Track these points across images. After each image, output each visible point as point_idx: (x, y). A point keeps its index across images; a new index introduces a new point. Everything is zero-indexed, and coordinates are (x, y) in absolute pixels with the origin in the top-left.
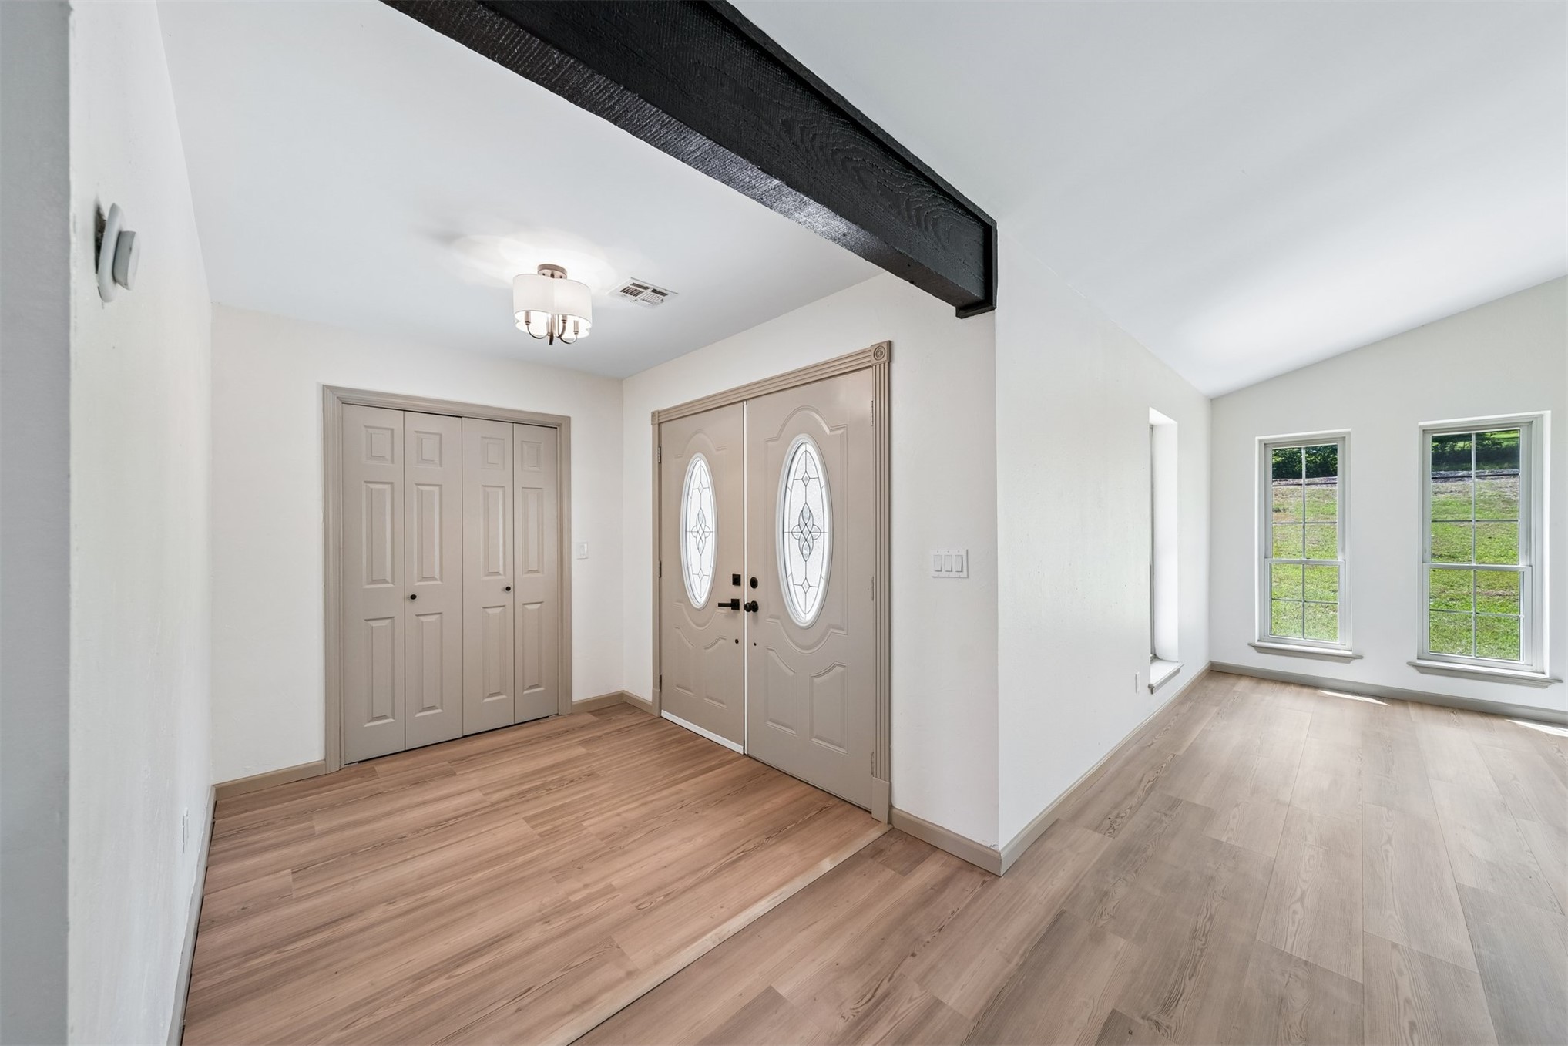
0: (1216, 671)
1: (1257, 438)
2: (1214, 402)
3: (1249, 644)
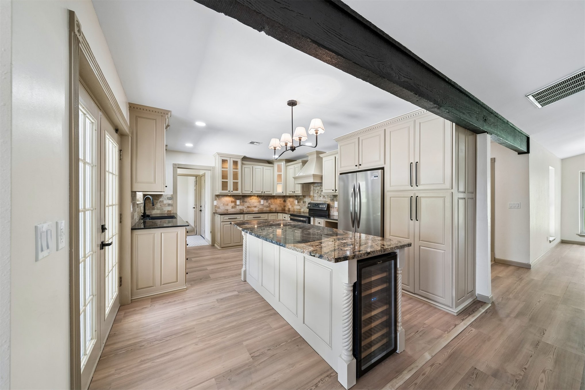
0: (563, 242)
1: (580, 171)
2: (563, 160)
3: (577, 234)
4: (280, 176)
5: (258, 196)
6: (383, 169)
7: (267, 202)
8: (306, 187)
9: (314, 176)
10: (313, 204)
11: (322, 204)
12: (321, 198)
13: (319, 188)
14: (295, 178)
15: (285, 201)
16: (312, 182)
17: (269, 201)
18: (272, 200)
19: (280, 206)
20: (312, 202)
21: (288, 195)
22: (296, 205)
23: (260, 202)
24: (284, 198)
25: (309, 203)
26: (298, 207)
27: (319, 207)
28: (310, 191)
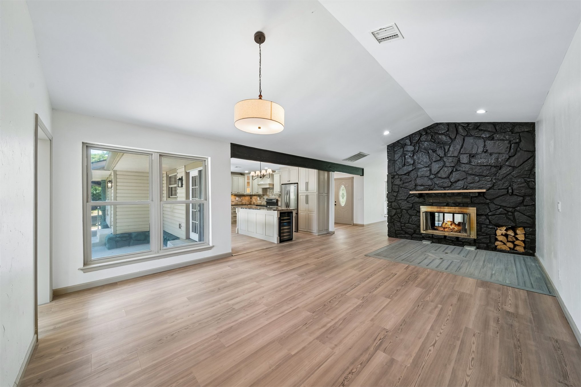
4: (248, 183)
5: (234, 195)
6: (297, 183)
7: (240, 199)
8: (265, 190)
9: (269, 184)
10: (269, 199)
11: (274, 199)
12: (273, 196)
13: (272, 190)
14: (258, 185)
15: (251, 198)
16: (268, 187)
17: (242, 198)
18: (243, 198)
19: (248, 201)
20: (268, 198)
21: (254, 194)
22: (259, 200)
23: (236, 199)
24: (251, 196)
25: (267, 199)
26: (260, 202)
27: (272, 201)
28: (267, 192)
